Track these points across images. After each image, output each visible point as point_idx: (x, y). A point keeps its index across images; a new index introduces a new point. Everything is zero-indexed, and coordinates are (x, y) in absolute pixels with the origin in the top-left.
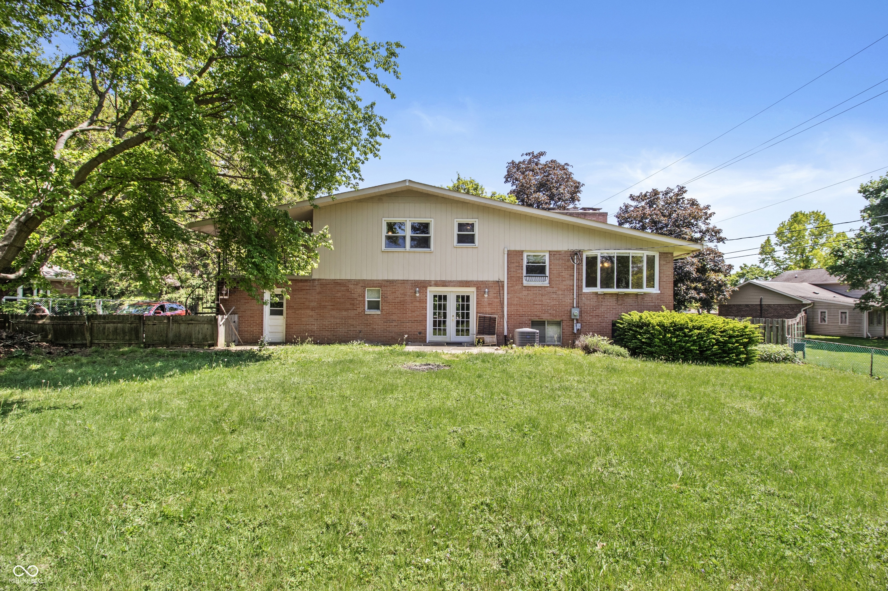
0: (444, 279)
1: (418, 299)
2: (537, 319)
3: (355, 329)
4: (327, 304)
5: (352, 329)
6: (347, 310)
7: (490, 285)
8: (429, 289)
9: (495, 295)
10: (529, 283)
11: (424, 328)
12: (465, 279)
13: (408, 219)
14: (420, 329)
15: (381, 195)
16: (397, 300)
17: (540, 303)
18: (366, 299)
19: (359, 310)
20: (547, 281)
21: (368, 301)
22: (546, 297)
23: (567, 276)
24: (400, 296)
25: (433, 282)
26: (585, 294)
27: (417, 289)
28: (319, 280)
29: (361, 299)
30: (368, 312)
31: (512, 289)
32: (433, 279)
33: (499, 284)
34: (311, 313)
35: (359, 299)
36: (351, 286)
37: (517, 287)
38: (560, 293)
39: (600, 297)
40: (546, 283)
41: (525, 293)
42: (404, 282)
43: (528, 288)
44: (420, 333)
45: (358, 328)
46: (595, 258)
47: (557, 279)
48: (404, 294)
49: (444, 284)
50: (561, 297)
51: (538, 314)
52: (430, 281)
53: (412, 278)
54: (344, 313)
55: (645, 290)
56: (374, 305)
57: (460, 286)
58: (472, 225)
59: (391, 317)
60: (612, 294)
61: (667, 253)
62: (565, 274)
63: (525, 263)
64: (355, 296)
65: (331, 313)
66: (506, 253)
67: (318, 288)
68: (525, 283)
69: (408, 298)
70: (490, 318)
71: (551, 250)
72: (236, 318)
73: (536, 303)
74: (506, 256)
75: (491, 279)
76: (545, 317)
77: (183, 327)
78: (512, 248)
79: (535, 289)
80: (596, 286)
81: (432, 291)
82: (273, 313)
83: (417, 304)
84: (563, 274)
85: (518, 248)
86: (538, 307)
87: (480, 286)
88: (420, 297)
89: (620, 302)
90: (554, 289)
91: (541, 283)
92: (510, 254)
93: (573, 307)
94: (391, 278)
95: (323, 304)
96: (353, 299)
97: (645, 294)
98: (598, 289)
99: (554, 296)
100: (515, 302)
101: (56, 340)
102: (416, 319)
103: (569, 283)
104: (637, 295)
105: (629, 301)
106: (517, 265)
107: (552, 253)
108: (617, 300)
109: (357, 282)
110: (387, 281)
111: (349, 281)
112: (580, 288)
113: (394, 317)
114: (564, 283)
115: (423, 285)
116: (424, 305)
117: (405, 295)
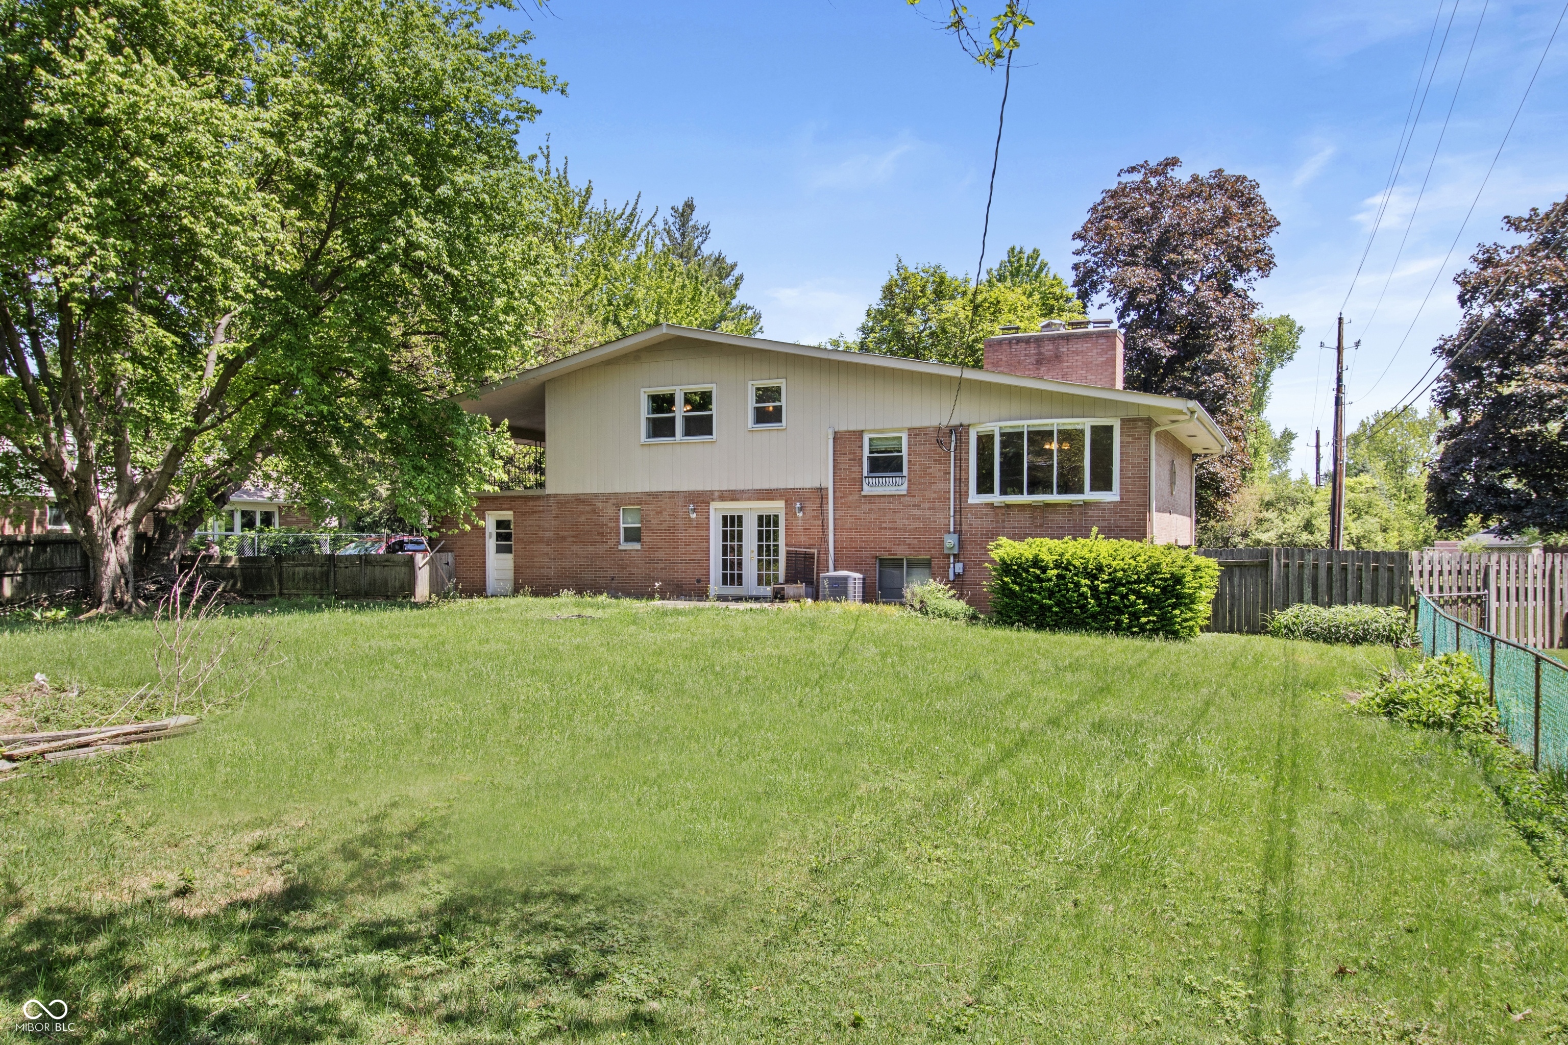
0: (733, 488)
1: (695, 524)
2: (885, 555)
3: (605, 574)
4: (566, 534)
5: (601, 574)
6: (594, 543)
7: (807, 495)
8: (714, 505)
9: (815, 513)
10: (873, 489)
11: (704, 572)
12: (766, 486)
13: (677, 388)
14: (699, 573)
15: (638, 351)
16: (665, 526)
17: (891, 525)
18: (622, 526)
19: (611, 543)
20: (905, 486)
21: (625, 529)
22: (901, 515)
23: (939, 474)
24: (668, 518)
25: (716, 494)
26: (973, 506)
27: (691, 507)
28: (555, 495)
29: (613, 525)
30: (624, 546)
31: (843, 501)
32: (717, 489)
33: (821, 492)
34: (546, 549)
35: (610, 525)
36: (599, 505)
37: (850, 498)
38: (927, 505)
39: (998, 511)
40: (903, 489)
41: (865, 507)
42: (673, 495)
43: (870, 498)
44: (699, 581)
45: (610, 573)
46: (990, 437)
47: (922, 480)
48: (674, 516)
49: (733, 495)
50: (928, 513)
51: (888, 545)
52: (712, 492)
53: (685, 488)
54: (591, 548)
55: (1089, 495)
56: (633, 535)
57: (759, 499)
58: (778, 390)
59: (656, 554)
60: (1022, 507)
61: (1134, 420)
62: (935, 470)
63: (866, 453)
64: (604, 520)
65: (572, 548)
66: (831, 436)
67: (554, 510)
68: (867, 490)
69: (680, 522)
70: (805, 553)
71: (909, 426)
72: (449, 557)
73: (884, 525)
74: (831, 442)
75: (808, 485)
76: (901, 552)
77: (378, 570)
78: (843, 428)
79: (883, 500)
80: (991, 491)
81: (717, 510)
82: (500, 550)
83: (693, 531)
84: (931, 470)
85: (852, 428)
86: (888, 532)
87: (789, 496)
88: (697, 519)
89: (1038, 521)
90: (916, 500)
91: (894, 488)
92: (838, 437)
93: (949, 532)
94: (654, 489)
95: (561, 534)
96: (602, 525)
97: (1086, 503)
98: (996, 498)
99: (917, 512)
100: (849, 526)
101: (246, 589)
102: (693, 557)
103: (941, 486)
104: (1071, 506)
105: (1059, 518)
106: (852, 457)
107: (914, 433)
108: (1033, 518)
109: (607, 498)
110: (649, 494)
111: (596, 495)
112: (961, 494)
113: (660, 554)
114: (934, 487)
115: (701, 500)
116: (704, 533)
117: (676, 517)
